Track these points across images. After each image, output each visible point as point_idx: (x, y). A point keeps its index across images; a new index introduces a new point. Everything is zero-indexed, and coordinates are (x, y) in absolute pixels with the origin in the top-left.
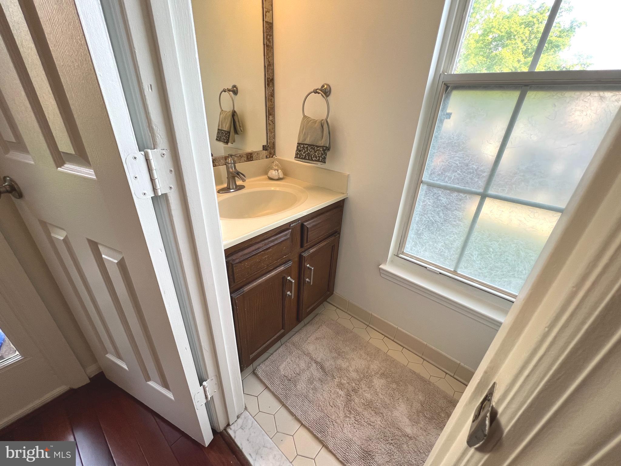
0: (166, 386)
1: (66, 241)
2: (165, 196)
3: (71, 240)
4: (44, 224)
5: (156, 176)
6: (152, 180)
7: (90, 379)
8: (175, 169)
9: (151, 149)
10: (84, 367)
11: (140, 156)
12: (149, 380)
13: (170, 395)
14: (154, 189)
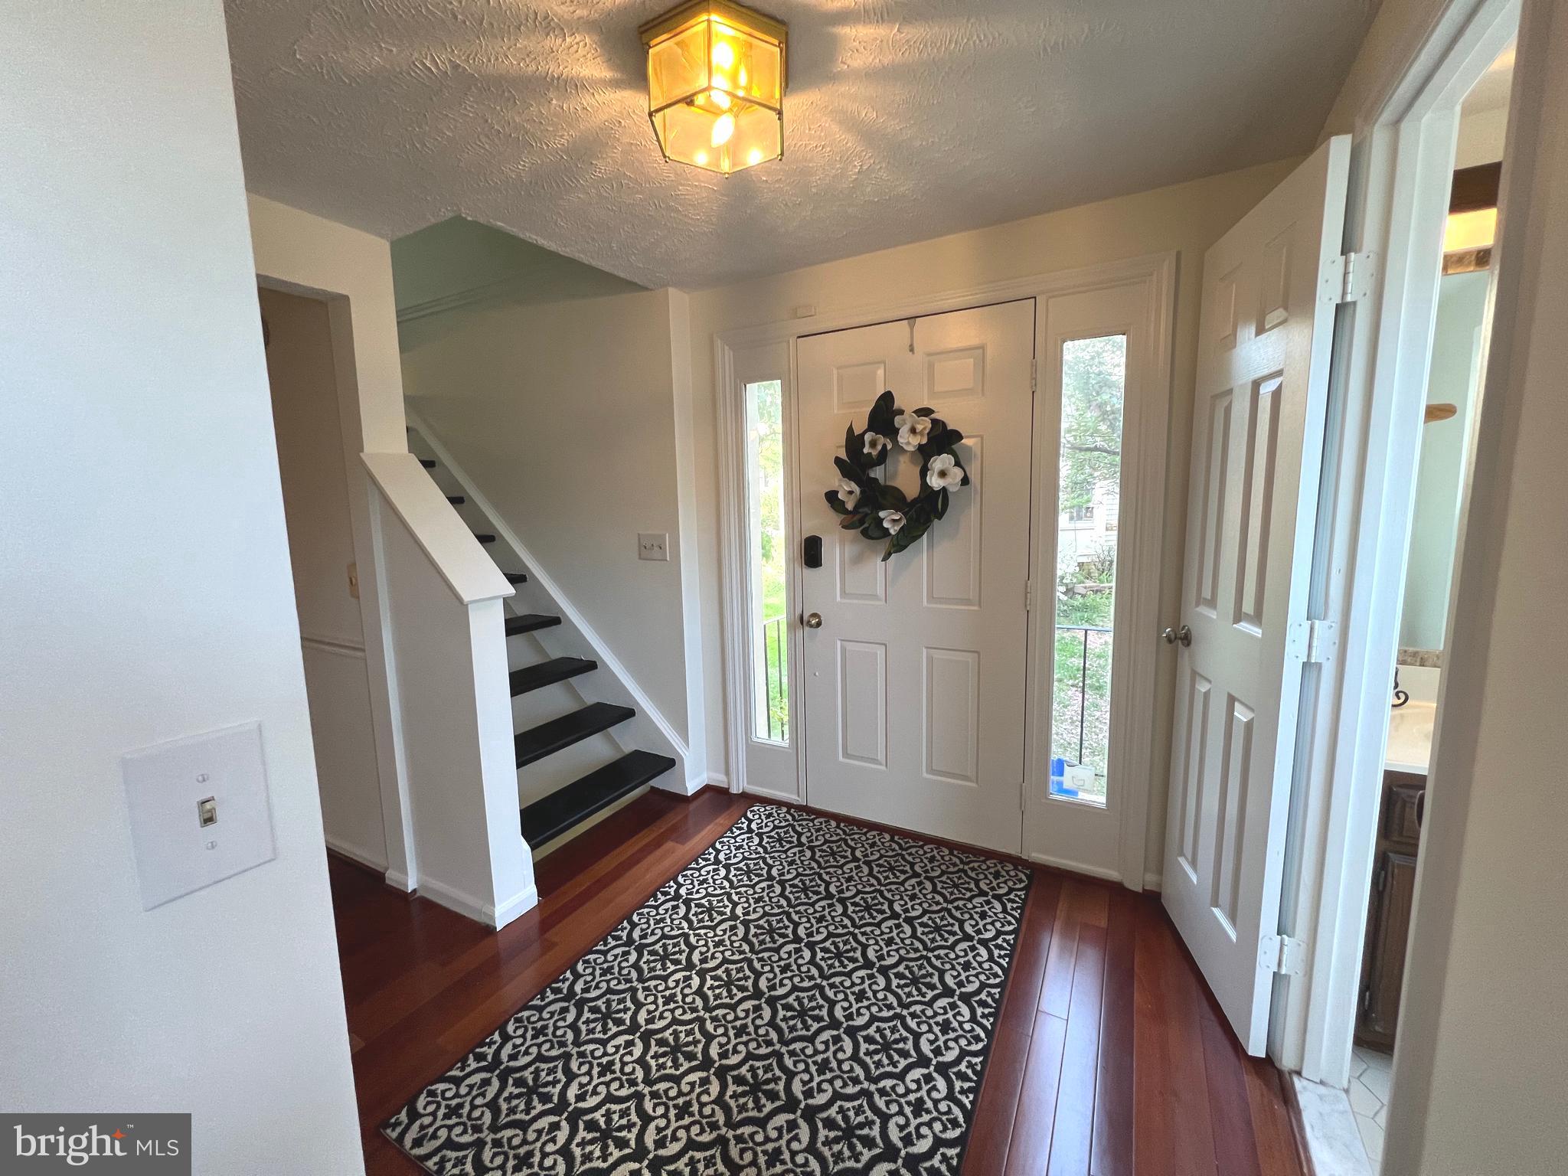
0: (1233, 918)
1: (1207, 695)
2: (1319, 666)
3: (1212, 695)
4: (1195, 674)
5: (1315, 643)
6: (1310, 647)
7: (1144, 889)
8: (1340, 643)
9: (1320, 620)
10: (1146, 869)
11: (1307, 625)
12: (1217, 906)
13: (1233, 935)
14: (1309, 655)
